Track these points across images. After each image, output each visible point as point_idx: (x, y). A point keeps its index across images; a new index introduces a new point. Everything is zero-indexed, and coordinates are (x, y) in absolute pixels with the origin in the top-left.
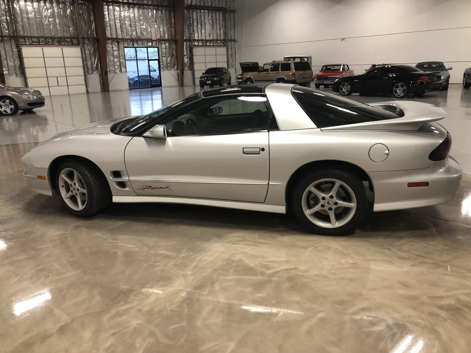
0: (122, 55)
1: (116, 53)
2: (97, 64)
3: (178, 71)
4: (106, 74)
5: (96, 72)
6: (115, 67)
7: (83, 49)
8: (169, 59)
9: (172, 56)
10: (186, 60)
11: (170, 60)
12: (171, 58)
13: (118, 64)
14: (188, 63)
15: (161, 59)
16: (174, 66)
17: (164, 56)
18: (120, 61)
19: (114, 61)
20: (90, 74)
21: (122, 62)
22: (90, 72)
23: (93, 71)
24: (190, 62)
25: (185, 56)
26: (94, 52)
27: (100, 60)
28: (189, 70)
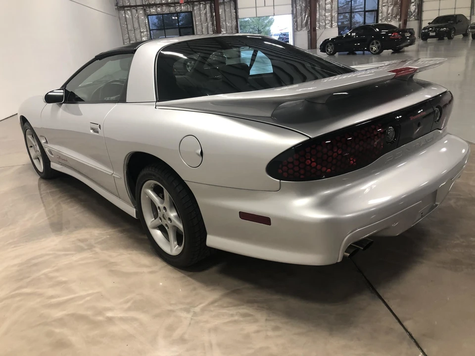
0: (335, 8)
1: (328, 7)
2: (307, 20)
3: (401, 23)
4: (315, 30)
5: (305, 28)
6: (325, 23)
7: (294, 5)
8: (390, 9)
9: (395, 4)
10: (413, 8)
11: (392, 10)
12: (394, 7)
13: (329, 18)
14: (414, 11)
15: (380, 9)
16: (395, 17)
17: (384, 6)
18: (331, 15)
19: (325, 15)
20: (299, 31)
21: (334, 16)
22: (299, 29)
23: (302, 27)
24: (418, 10)
25: (413, 3)
26: (306, 7)
27: (310, 15)
28: (416, 20)
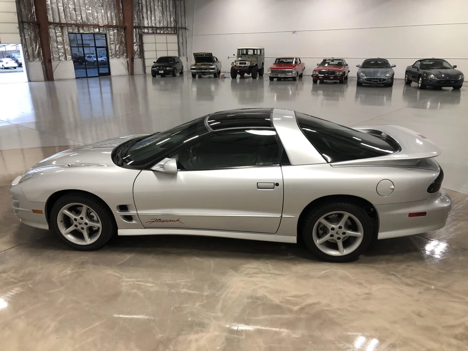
0: (66, 41)
1: (59, 39)
2: (38, 51)
3: (128, 59)
4: (50, 61)
5: (38, 59)
6: (59, 55)
7: (23, 34)
8: (118, 46)
9: (121, 43)
10: (136, 48)
11: (119, 48)
12: (120, 46)
13: (62, 51)
14: (137, 50)
15: (109, 46)
16: (123, 54)
17: (112, 44)
18: (65, 49)
19: (57, 47)
20: (31, 62)
21: (67, 49)
22: (31, 59)
23: (34, 57)
24: (140, 50)
25: (135, 43)
26: (35, 37)
27: (42, 46)
28: (140, 58)
